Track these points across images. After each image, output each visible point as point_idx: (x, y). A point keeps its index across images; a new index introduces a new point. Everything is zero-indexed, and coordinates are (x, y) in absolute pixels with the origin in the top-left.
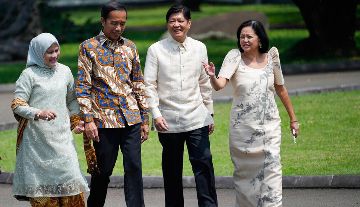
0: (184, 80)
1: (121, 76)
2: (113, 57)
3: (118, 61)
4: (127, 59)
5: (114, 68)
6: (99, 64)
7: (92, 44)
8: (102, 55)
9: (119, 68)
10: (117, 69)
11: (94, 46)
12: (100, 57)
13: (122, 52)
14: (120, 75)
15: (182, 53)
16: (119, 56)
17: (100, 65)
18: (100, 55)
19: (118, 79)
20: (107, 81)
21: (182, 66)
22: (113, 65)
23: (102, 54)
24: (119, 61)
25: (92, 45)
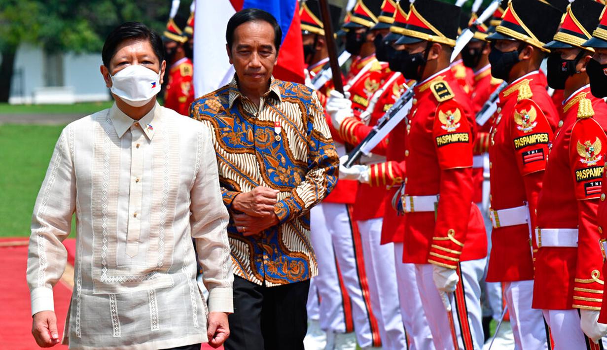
0: (135, 216)
1: (272, 173)
2: (254, 132)
3: (264, 140)
4: (286, 134)
5: (256, 158)
6: (222, 150)
7: (209, 105)
8: (228, 129)
9: (267, 157)
10: (262, 159)
11: (215, 109)
12: (225, 134)
13: (276, 119)
14: (270, 171)
15: (138, 147)
16: (267, 131)
17: (225, 152)
18: (225, 129)
19: (263, 180)
20: (239, 185)
21: (134, 178)
22: (253, 150)
23: (229, 127)
24: (268, 140)
25: (209, 108)
